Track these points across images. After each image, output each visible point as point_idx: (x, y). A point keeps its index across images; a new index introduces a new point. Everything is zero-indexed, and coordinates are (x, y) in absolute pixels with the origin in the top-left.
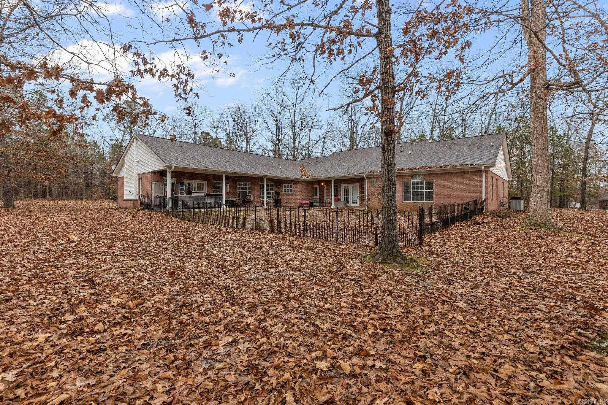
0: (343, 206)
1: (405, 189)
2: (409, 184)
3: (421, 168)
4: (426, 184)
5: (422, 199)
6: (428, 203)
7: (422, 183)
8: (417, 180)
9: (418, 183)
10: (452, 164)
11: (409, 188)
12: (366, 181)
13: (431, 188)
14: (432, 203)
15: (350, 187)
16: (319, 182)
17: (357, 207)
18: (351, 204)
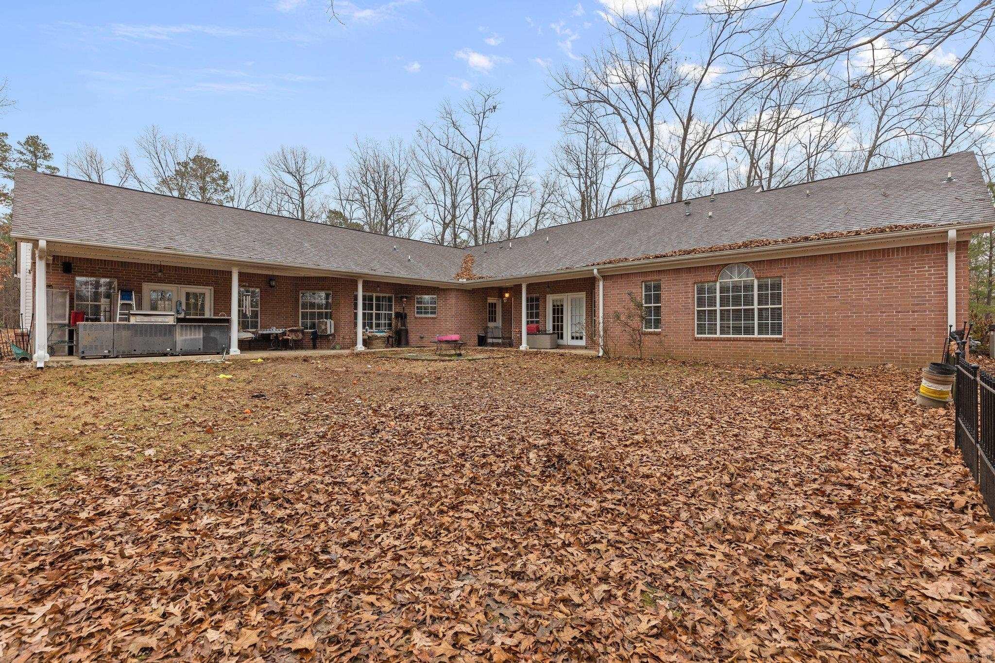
0: (548, 345)
1: (701, 302)
2: (712, 291)
3: (745, 245)
4: (760, 287)
5: (749, 330)
6: (767, 340)
7: (748, 287)
8: (735, 278)
9: (736, 288)
10: (841, 229)
11: (712, 302)
12: (601, 284)
13: (777, 298)
14: (780, 340)
15: (567, 299)
16: (499, 291)
17: (581, 347)
18: (567, 340)
